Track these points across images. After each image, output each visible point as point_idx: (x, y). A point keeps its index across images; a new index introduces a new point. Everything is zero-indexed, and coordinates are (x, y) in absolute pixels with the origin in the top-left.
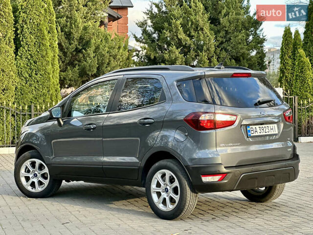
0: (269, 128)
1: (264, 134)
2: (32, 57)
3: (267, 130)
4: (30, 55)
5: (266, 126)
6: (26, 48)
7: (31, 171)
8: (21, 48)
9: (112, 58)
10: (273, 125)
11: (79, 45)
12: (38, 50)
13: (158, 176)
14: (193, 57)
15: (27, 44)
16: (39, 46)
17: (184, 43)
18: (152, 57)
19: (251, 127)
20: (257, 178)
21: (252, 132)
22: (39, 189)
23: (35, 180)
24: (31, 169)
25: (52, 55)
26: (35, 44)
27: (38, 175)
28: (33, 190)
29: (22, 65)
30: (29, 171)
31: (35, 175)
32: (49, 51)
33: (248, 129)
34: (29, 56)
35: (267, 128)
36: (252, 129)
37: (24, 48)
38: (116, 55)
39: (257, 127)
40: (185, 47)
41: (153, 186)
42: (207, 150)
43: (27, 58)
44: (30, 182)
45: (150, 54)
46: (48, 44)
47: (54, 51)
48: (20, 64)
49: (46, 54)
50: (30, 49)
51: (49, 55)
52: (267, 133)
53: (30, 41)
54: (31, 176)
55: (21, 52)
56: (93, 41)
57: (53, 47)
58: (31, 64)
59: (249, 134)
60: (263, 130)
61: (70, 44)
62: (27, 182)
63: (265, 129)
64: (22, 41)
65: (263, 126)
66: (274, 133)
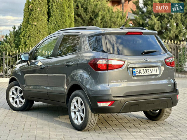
0: (152, 70)
1: (147, 74)
2: (57, 23)
3: (150, 72)
4: (56, 21)
6: (54, 17)
7: (15, 94)
8: (51, 18)
9: (112, 24)
10: (155, 68)
11: (92, 15)
12: (61, 19)
13: (74, 101)
14: (166, 22)
15: (54, 15)
16: (62, 16)
17: (160, 14)
18: (141, 23)
19: (136, 69)
20: (138, 105)
21: (137, 73)
22: (19, 106)
23: (17, 100)
24: (15, 93)
25: (70, 22)
26: (59, 15)
27: (19, 96)
28: (16, 106)
29: (51, 28)
30: (14, 94)
31: (18, 97)
32: (67, 19)
33: (134, 70)
34: (55, 23)
35: (150, 70)
36: (137, 71)
37: (53, 17)
38: (115, 22)
39: (141, 69)
40: (161, 16)
41: (72, 108)
42: (103, 84)
43: (54, 23)
44: (15, 101)
45: (140, 21)
46: (67, 15)
47: (71, 20)
48: (50, 27)
49: (66, 21)
50: (56, 18)
51: (67, 21)
53: (56, 13)
54: (15, 97)
55: (51, 20)
56: (100, 13)
57: (70, 17)
58: (56, 27)
59: (134, 74)
62: (13, 101)
63: (148, 71)
64: (52, 13)
65: (147, 69)
66: (156, 73)
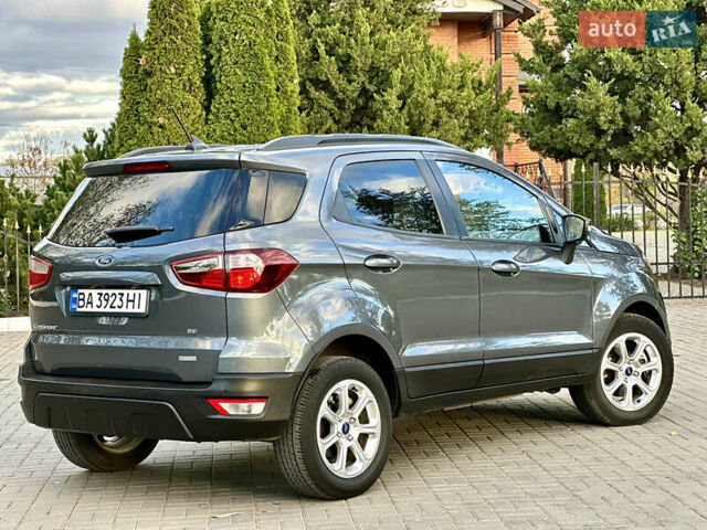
1: (108, 310)
3: (118, 303)
5: (117, 292)
8: (217, 97)
9: (443, 110)
10: (137, 292)
11: (370, 83)
15: (228, 88)
17: (619, 70)
35: (119, 297)
37: (222, 96)
40: (620, 77)
43: (227, 117)
50: (234, 99)
52: (117, 310)
53: (235, 80)
55: (217, 105)
60: (107, 300)
61: (350, 82)
63: (111, 300)
64: (220, 82)
66: (136, 310)
